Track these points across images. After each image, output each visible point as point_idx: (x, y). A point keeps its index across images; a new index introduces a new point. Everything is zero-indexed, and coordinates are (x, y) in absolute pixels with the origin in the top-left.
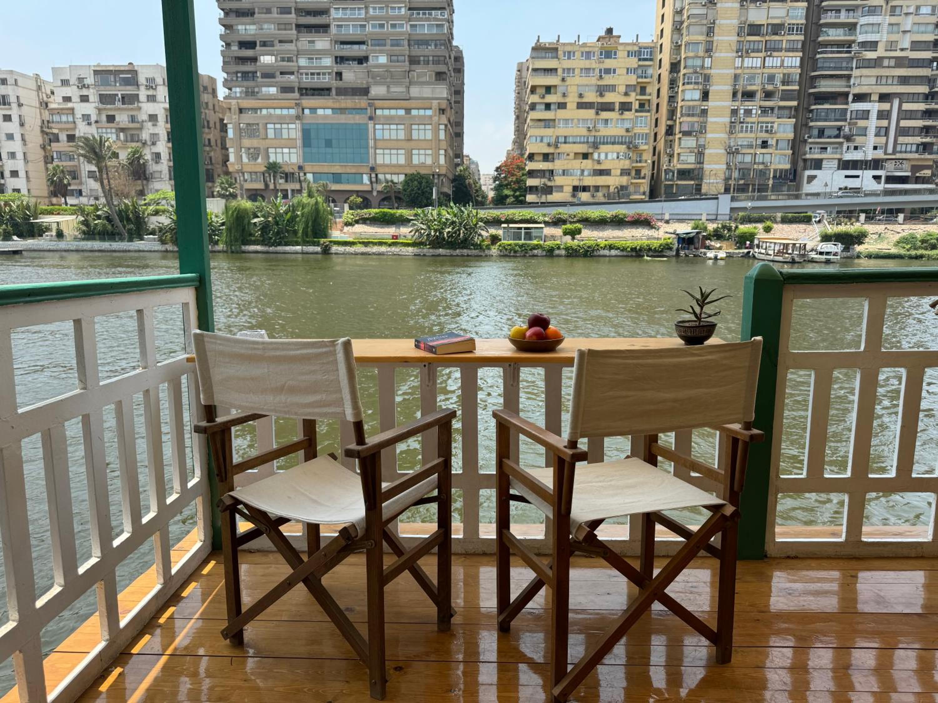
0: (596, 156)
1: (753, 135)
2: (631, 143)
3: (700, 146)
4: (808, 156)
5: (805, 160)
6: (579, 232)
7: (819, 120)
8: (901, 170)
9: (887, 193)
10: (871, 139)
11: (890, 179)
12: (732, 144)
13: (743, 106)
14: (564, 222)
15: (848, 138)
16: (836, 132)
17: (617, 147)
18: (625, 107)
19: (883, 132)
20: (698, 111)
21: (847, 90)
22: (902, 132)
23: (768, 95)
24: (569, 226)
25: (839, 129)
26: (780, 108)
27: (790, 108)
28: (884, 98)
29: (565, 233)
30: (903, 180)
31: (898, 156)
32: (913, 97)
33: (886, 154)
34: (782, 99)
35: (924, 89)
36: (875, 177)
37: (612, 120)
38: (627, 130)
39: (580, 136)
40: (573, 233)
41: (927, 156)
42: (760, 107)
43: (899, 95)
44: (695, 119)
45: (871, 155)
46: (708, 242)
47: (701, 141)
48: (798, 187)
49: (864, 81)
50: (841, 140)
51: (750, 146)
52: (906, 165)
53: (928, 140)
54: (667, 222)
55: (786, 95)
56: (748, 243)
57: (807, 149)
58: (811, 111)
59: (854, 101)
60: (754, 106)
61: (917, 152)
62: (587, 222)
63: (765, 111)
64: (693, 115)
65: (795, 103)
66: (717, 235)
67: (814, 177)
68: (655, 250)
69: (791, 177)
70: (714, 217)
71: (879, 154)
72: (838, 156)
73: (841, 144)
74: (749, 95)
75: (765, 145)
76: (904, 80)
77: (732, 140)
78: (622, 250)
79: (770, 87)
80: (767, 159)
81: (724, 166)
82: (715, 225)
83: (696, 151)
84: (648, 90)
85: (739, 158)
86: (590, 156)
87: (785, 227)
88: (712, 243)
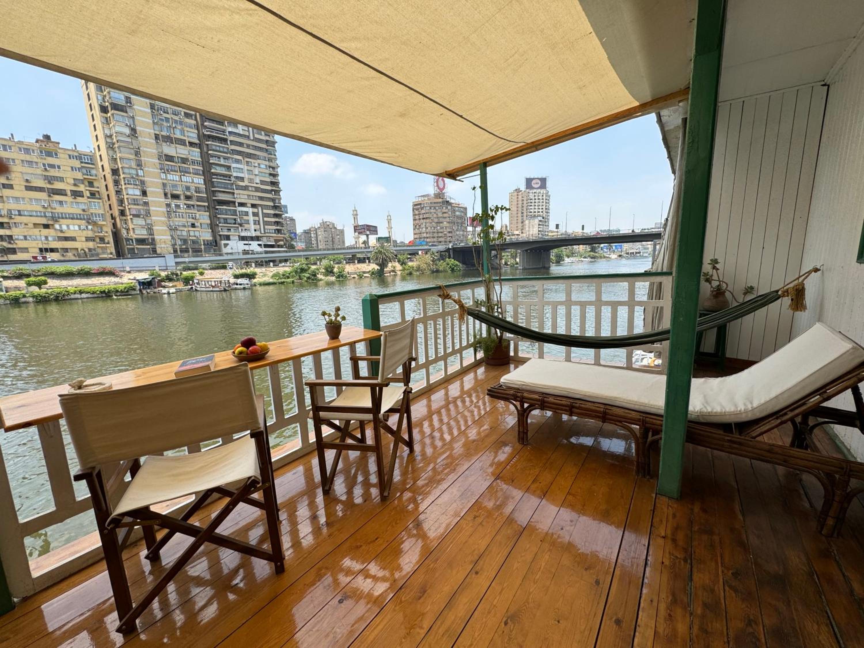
0: (57, 226)
1: (184, 220)
2: (90, 219)
3: (148, 224)
4: (221, 233)
5: (220, 235)
6: (45, 283)
7: (223, 214)
8: (270, 241)
9: (266, 252)
10: (253, 227)
11: (266, 246)
12: (172, 224)
13: (174, 203)
14: (28, 276)
15: (241, 225)
16: (234, 222)
17: (78, 222)
18: (76, 194)
19: (257, 222)
20: (141, 203)
21: (233, 200)
22: (266, 223)
23: (188, 198)
24: (32, 279)
25: (235, 220)
26: (198, 206)
27: (204, 206)
28: (253, 206)
29: (29, 284)
30: (272, 246)
31: (267, 235)
32: (267, 207)
33: (261, 233)
34: (198, 201)
35: (271, 204)
36: (259, 245)
37: (66, 202)
38: (84, 210)
39: (36, 212)
40: (39, 285)
41: (279, 235)
42: (185, 204)
43: (261, 205)
44: (140, 207)
45: (254, 234)
46: (163, 284)
47: (149, 221)
48: (220, 250)
49: (242, 196)
50: (237, 226)
51: (184, 226)
52: (272, 239)
53: (278, 228)
54: (129, 272)
55: (200, 199)
56: (191, 282)
57: (220, 229)
58: (217, 209)
59: (239, 206)
60: (182, 203)
61: (275, 233)
62: (53, 275)
63: (189, 206)
64: (138, 205)
65: (206, 204)
66: (169, 279)
67: (228, 244)
68: (122, 291)
69: (214, 244)
70: (165, 268)
71: (258, 234)
72: (237, 234)
73: (238, 227)
74: (176, 197)
75: (193, 225)
76: (261, 198)
77: (171, 222)
78: (93, 294)
79: (188, 194)
80: (197, 234)
81: (170, 238)
82: (166, 273)
83: (146, 227)
84: (96, 184)
85: (179, 233)
86: (51, 227)
87: (212, 271)
88: (167, 284)
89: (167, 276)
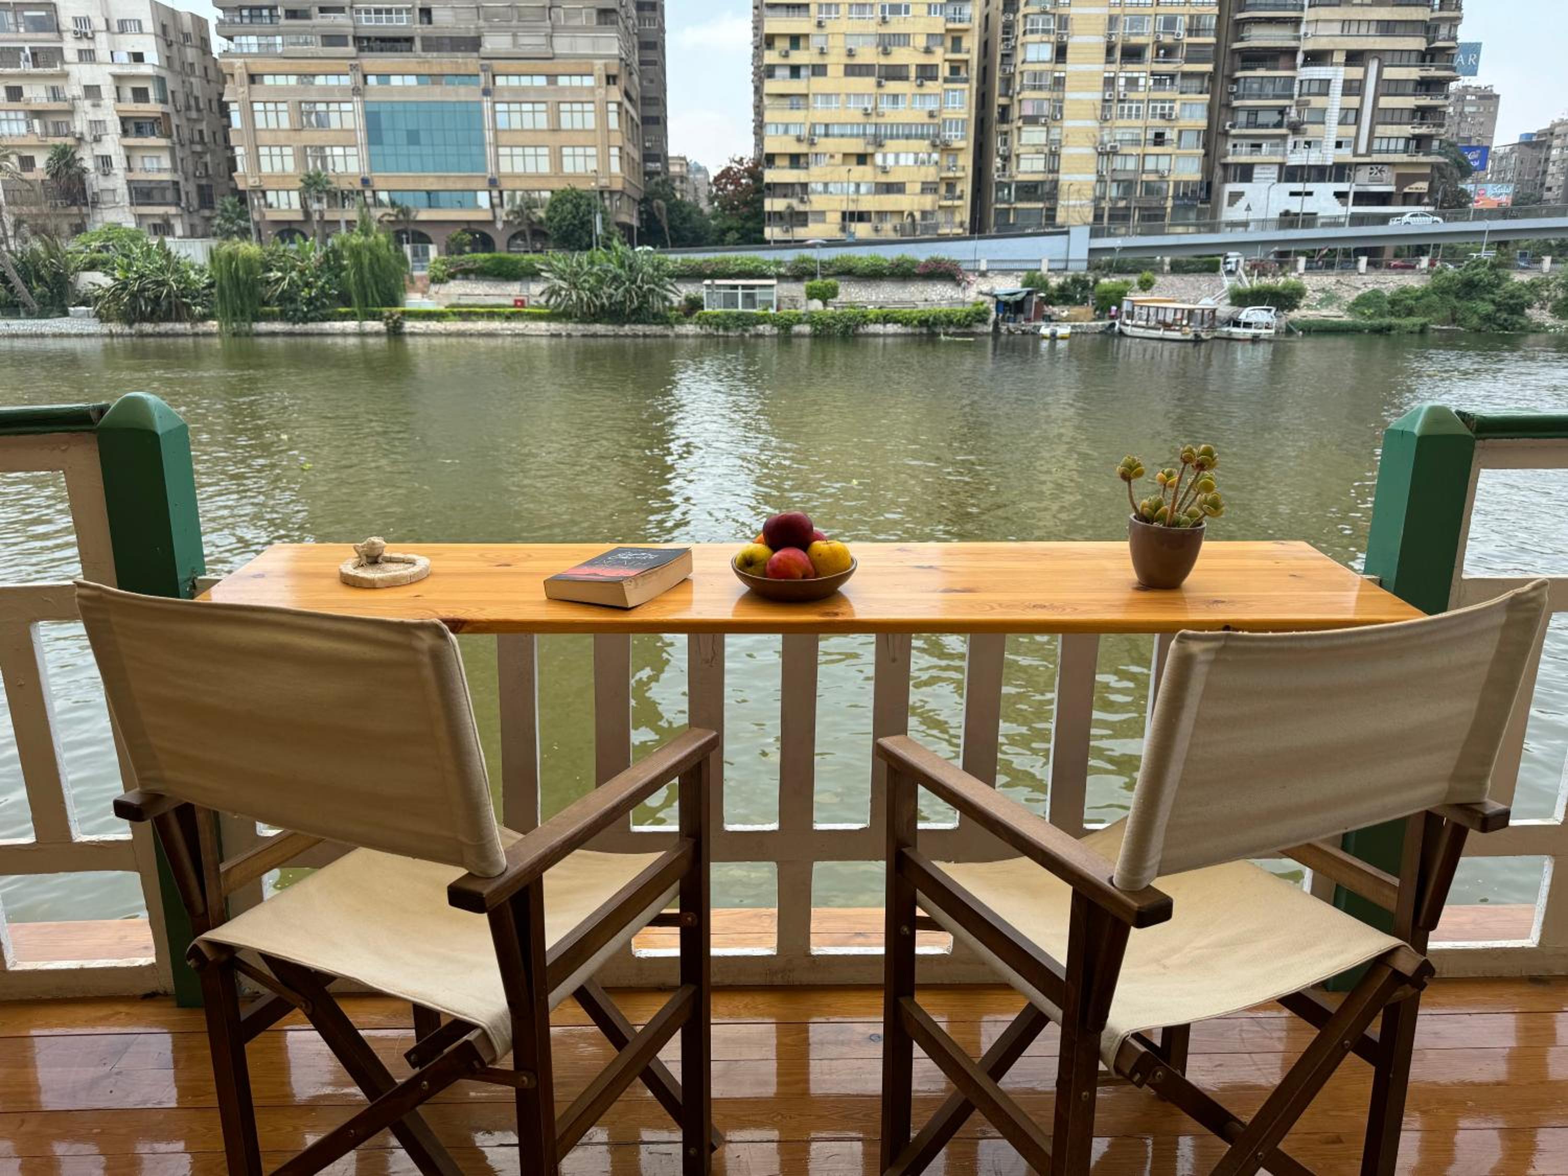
0: (879, 159)
1: (1140, 123)
2: (938, 136)
3: (1053, 142)
4: (1230, 159)
5: (1226, 166)
6: (835, 292)
7: (1250, 97)
8: (1380, 181)
9: (1356, 220)
10: (1332, 130)
11: (1362, 198)
12: (1106, 138)
13: (1124, 72)
14: (812, 275)
15: (1296, 128)
16: (1276, 118)
17: (915, 144)
18: (927, 73)
19: (1351, 117)
20: (1048, 81)
21: (1293, 44)
22: (1382, 116)
23: (1169, 52)
24: (818, 282)
25: (1282, 111)
26: (1186, 75)
27: (1201, 75)
28: (1354, 58)
29: (811, 296)
30: (1383, 199)
31: (1376, 158)
32: (1400, 57)
33: (1355, 154)
34: (1188, 60)
35: (1419, 43)
36: (1339, 195)
37: (904, 94)
38: (931, 115)
39: (852, 124)
40: (826, 295)
41: (1421, 158)
42: (1153, 74)
43: (1377, 54)
44: (1044, 94)
45: (1328, 156)
47: (1055, 134)
48: (1214, 212)
49: (1323, 29)
50: (1283, 131)
51: (1136, 142)
52: (1389, 175)
53: (1424, 130)
54: (983, 274)
55: (1196, 53)
56: (1113, 309)
57: (1230, 147)
58: (1236, 81)
59: (1305, 63)
60: (1141, 71)
61: (1405, 151)
62: (850, 273)
63: (1159, 79)
64: (1040, 88)
65: (1208, 67)
66: (1064, 297)
67: (1240, 194)
68: (959, 324)
69: (1203, 195)
70: (1061, 265)
71: (1345, 155)
72: (1279, 159)
73: (1284, 137)
74: (1133, 54)
75: (1159, 139)
76: (1387, 28)
77: (1107, 131)
78: (906, 325)
79: (1168, 39)
80: (1164, 164)
81: (1094, 177)
82: (1061, 280)
83: (1046, 150)
84: (965, 44)
85: (1118, 163)
86: (869, 160)
87: (1177, 281)
88: (1056, 309)
89: (1062, 288)
